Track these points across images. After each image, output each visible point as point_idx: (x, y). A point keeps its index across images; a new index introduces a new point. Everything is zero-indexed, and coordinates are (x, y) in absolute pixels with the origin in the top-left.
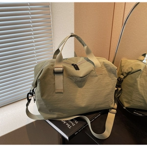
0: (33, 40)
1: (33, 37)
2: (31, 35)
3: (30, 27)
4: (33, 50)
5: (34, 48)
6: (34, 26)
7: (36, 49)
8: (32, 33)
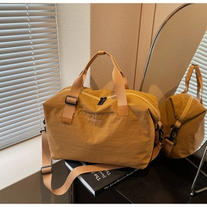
0: (34, 62)
1: (33, 57)
2: (31, 55)
3: (29, 44)
4: (33, 75)
5: (35, 72)
6: (34, 43)
7: (37, 74)
8: (32, 52)
